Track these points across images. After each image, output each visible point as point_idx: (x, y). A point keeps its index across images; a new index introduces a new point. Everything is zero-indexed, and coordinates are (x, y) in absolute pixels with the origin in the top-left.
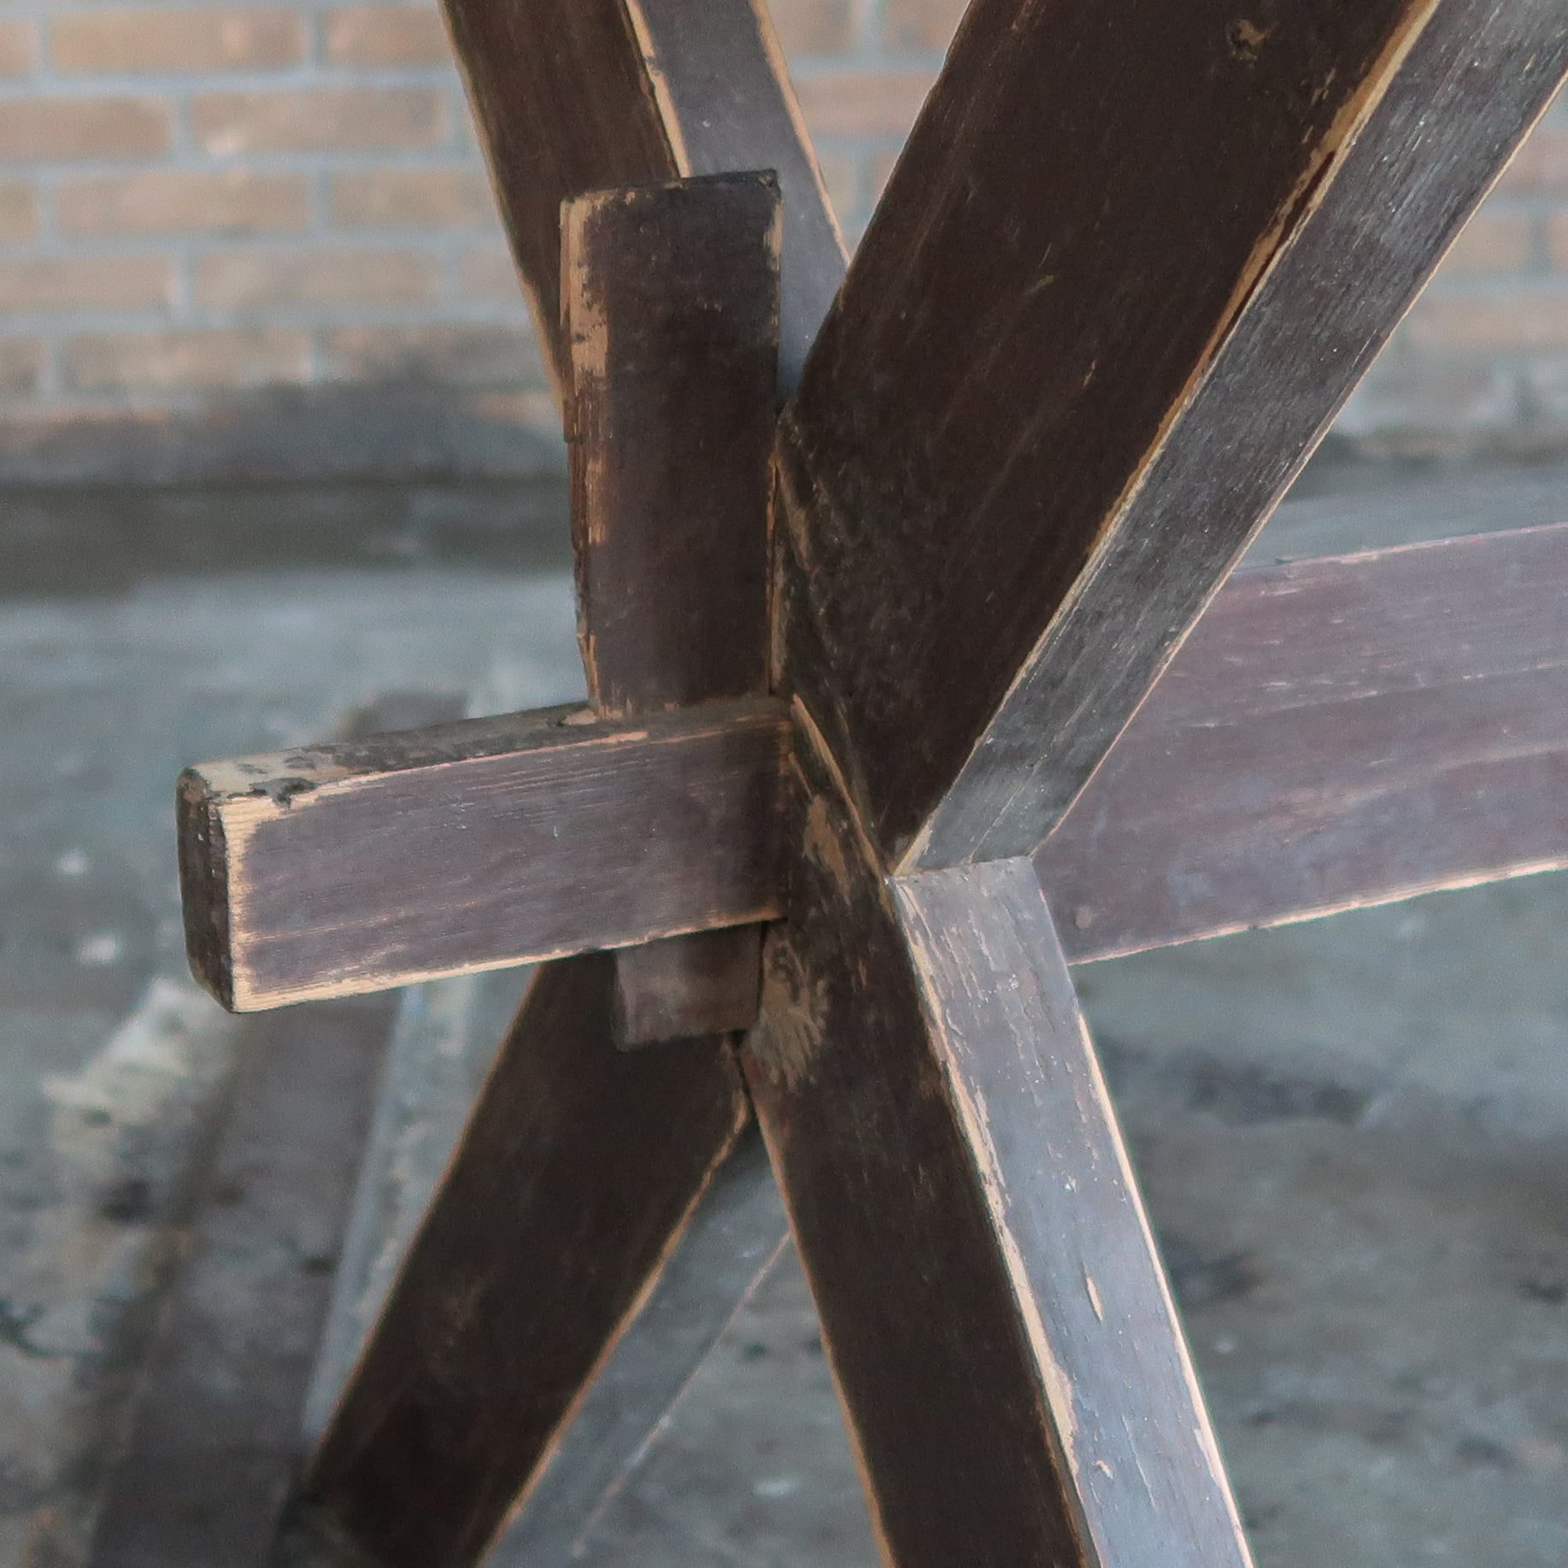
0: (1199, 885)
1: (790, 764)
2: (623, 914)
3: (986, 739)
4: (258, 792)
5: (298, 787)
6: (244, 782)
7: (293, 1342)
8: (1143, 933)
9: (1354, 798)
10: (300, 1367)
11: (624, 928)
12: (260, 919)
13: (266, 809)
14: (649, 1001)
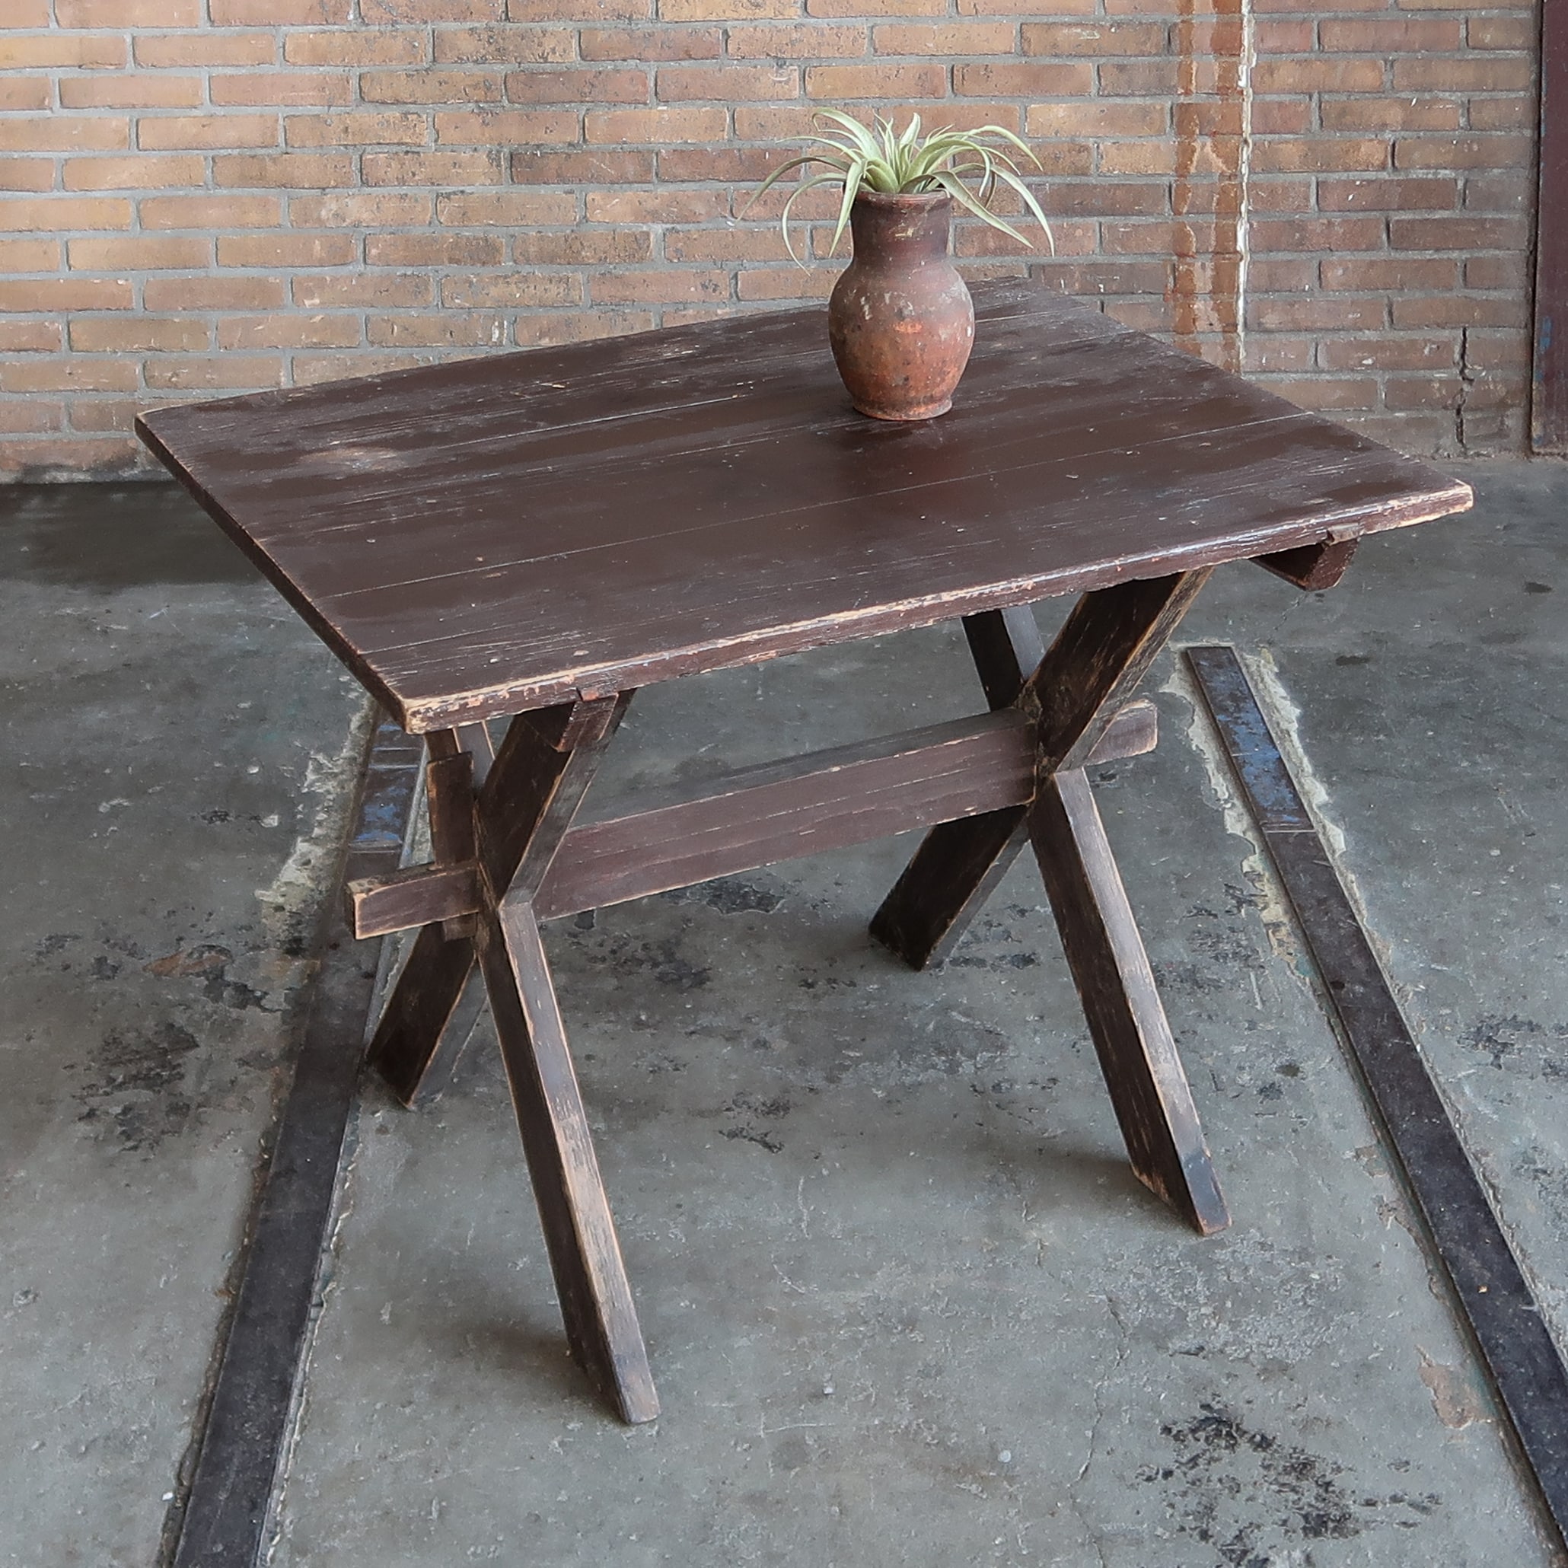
0: (582, 898)
1: (479, 877)
2: (443, 913)
3: (511, 885)
4: (362, 892)
5: (371, 890)
6: (359, 889)
7: (360, 1006)
8: (569, 910)
9: (620, 875)
10: (364, 1015)
11: (443, 915)
12: (362, 919)
13: (364, 895)
14: (450, 930)
